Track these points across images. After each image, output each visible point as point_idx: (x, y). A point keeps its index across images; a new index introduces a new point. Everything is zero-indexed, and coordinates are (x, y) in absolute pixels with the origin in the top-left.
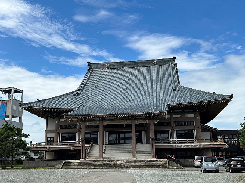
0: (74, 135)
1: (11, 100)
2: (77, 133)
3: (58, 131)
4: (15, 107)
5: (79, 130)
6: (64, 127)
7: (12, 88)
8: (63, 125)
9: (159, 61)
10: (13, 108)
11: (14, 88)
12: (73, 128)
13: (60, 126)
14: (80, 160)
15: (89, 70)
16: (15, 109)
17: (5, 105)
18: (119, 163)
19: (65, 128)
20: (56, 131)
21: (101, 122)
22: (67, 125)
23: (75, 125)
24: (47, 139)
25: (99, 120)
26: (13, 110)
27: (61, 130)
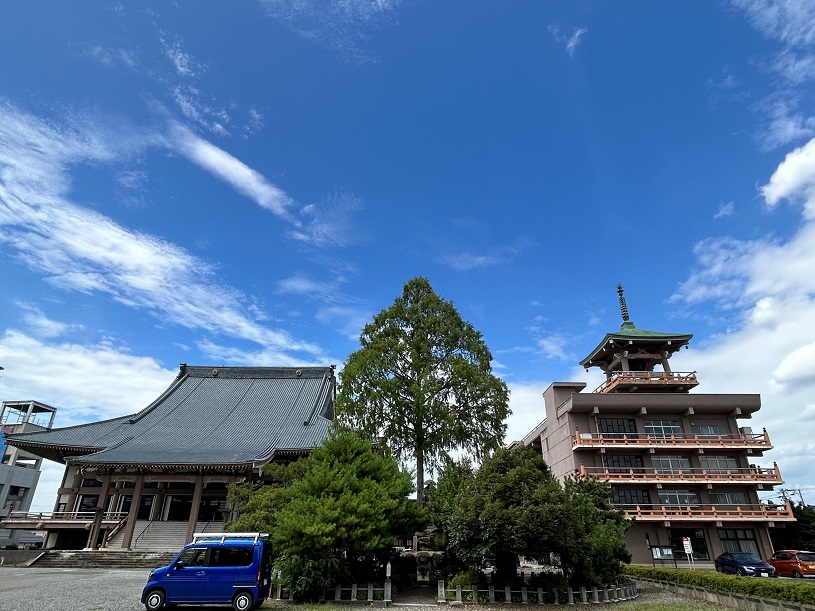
1: (24, 425)
3: (76, 490)
6: (91, 483)
8: (89, 480)
9: (306, 371)
11: (35, 402)
13: (85, 480)
14: (85, 550)
18: (148, 557)
19: (92, 486)
20: (73, 490)
21: (141, 477)
24: (58, 506)
25: (137, 473)
27: (85, 488)
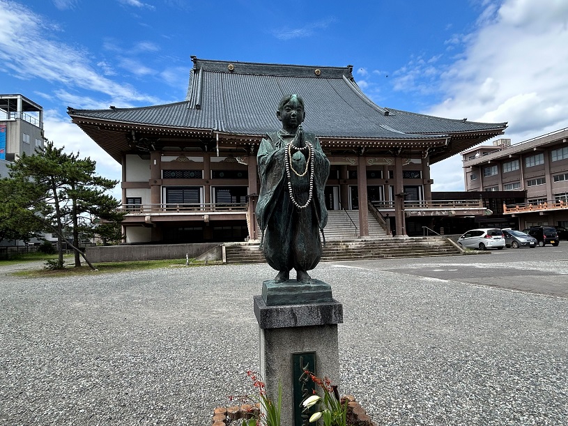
0: (195, 192)
1: (19, 122)
2: (201, 189)
3: (159, 182)
4: (27, 139)
5: (208, 182)
6: (173, 174)
7: (19, 97)
8: (169, 171)
9: (325, 71)
10: (24, 140)
11: (23, 97)
12: (194, 178)
13: (164, 171)
15: (196, 71)
16: (28, 142)
17: (4, 131)
19: (175, 177)
20: (156, 182)
22: (178, 171)
23: (197, 171)
24: (126, 200)
26: (23, 143)
27: (167, 180)
